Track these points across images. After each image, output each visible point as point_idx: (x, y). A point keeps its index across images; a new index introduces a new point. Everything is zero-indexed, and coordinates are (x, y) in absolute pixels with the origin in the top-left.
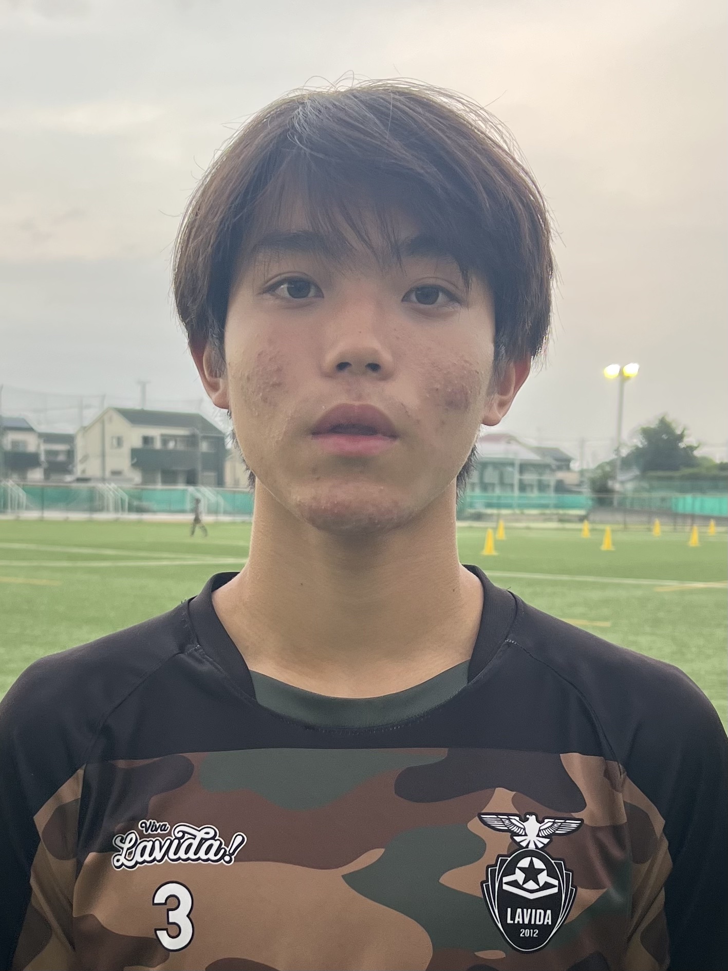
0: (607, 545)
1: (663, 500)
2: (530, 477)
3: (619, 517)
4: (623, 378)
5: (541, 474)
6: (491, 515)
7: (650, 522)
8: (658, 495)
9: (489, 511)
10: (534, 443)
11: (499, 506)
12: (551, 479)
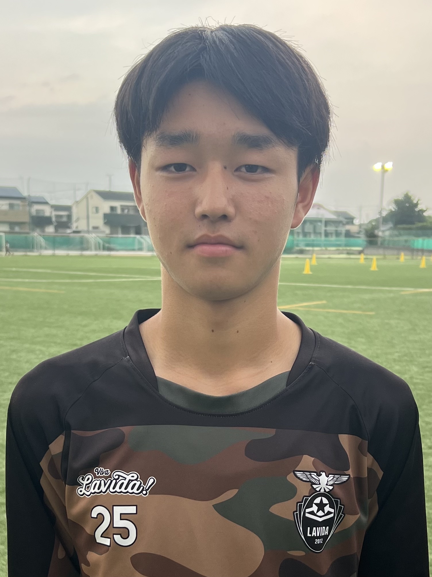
0: (374, 267)
1: (406, 241)
2: (331, 229)
3: (381, 251)
4: (384, 171)
5: (337, 227)
6: (309, 251)
7: (399, 254)
8: (403, 238)
9: (308, 248)
10: (333, 209)
11: (313, 245)
12: (343, 229)
